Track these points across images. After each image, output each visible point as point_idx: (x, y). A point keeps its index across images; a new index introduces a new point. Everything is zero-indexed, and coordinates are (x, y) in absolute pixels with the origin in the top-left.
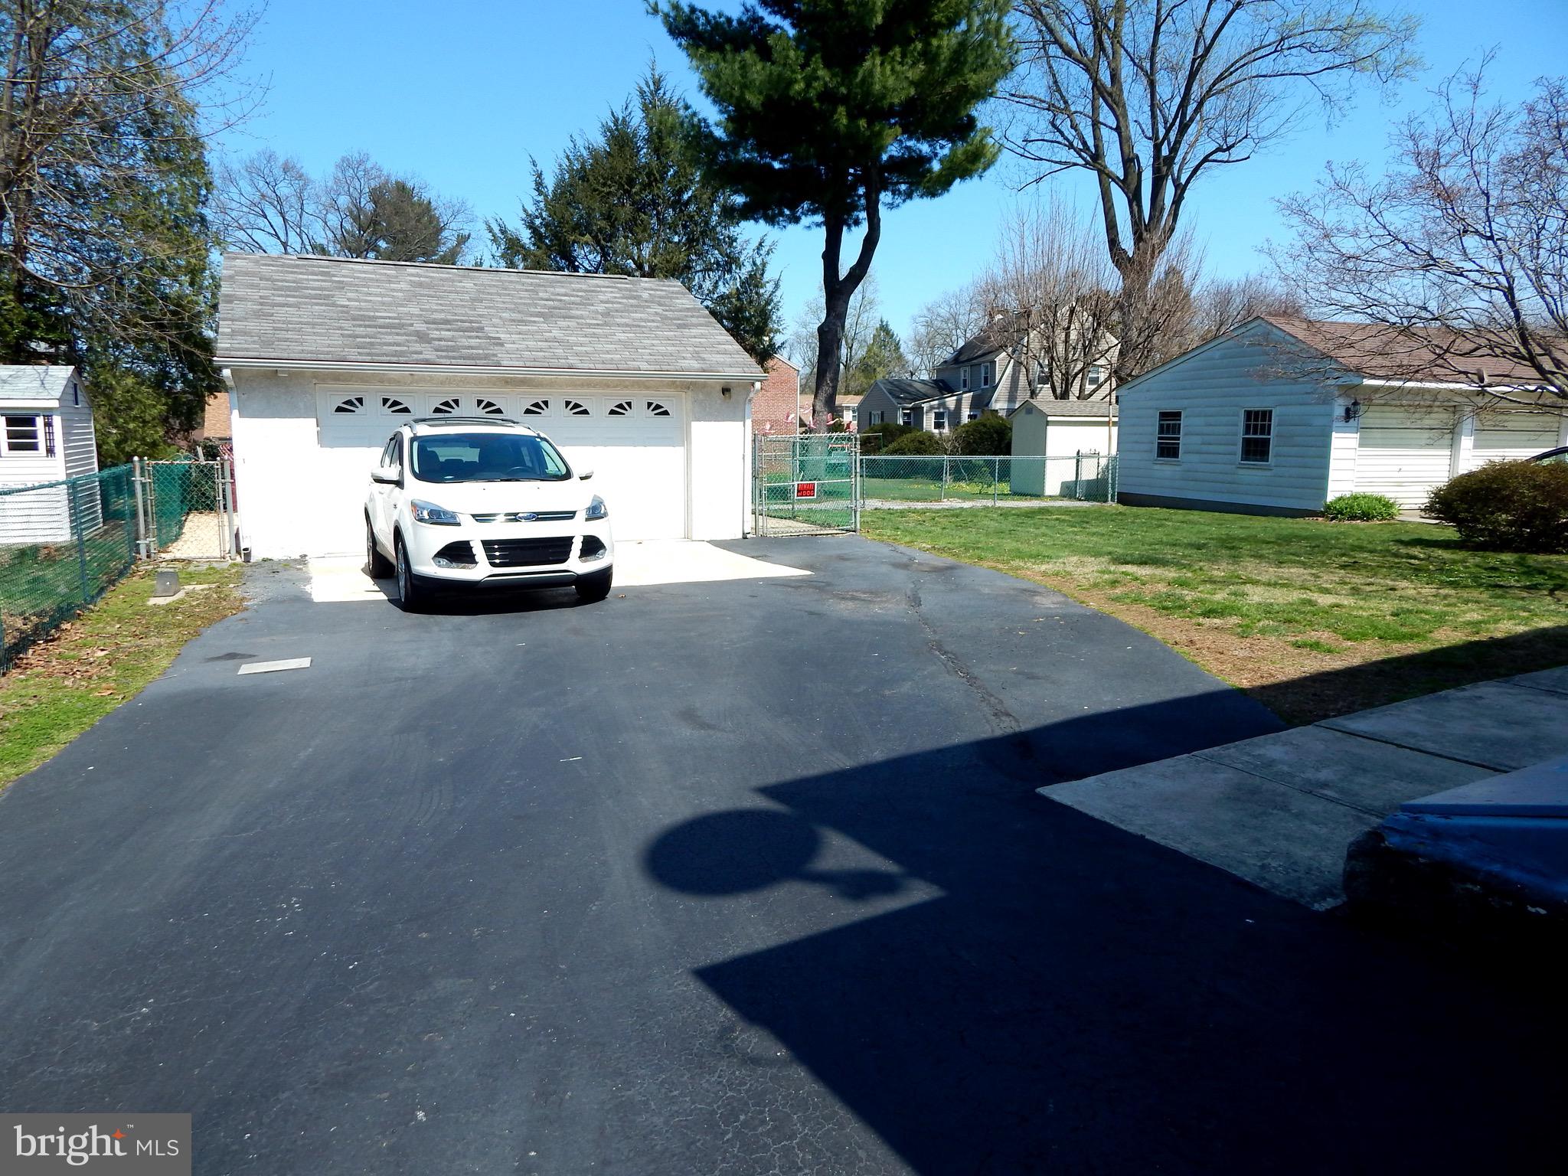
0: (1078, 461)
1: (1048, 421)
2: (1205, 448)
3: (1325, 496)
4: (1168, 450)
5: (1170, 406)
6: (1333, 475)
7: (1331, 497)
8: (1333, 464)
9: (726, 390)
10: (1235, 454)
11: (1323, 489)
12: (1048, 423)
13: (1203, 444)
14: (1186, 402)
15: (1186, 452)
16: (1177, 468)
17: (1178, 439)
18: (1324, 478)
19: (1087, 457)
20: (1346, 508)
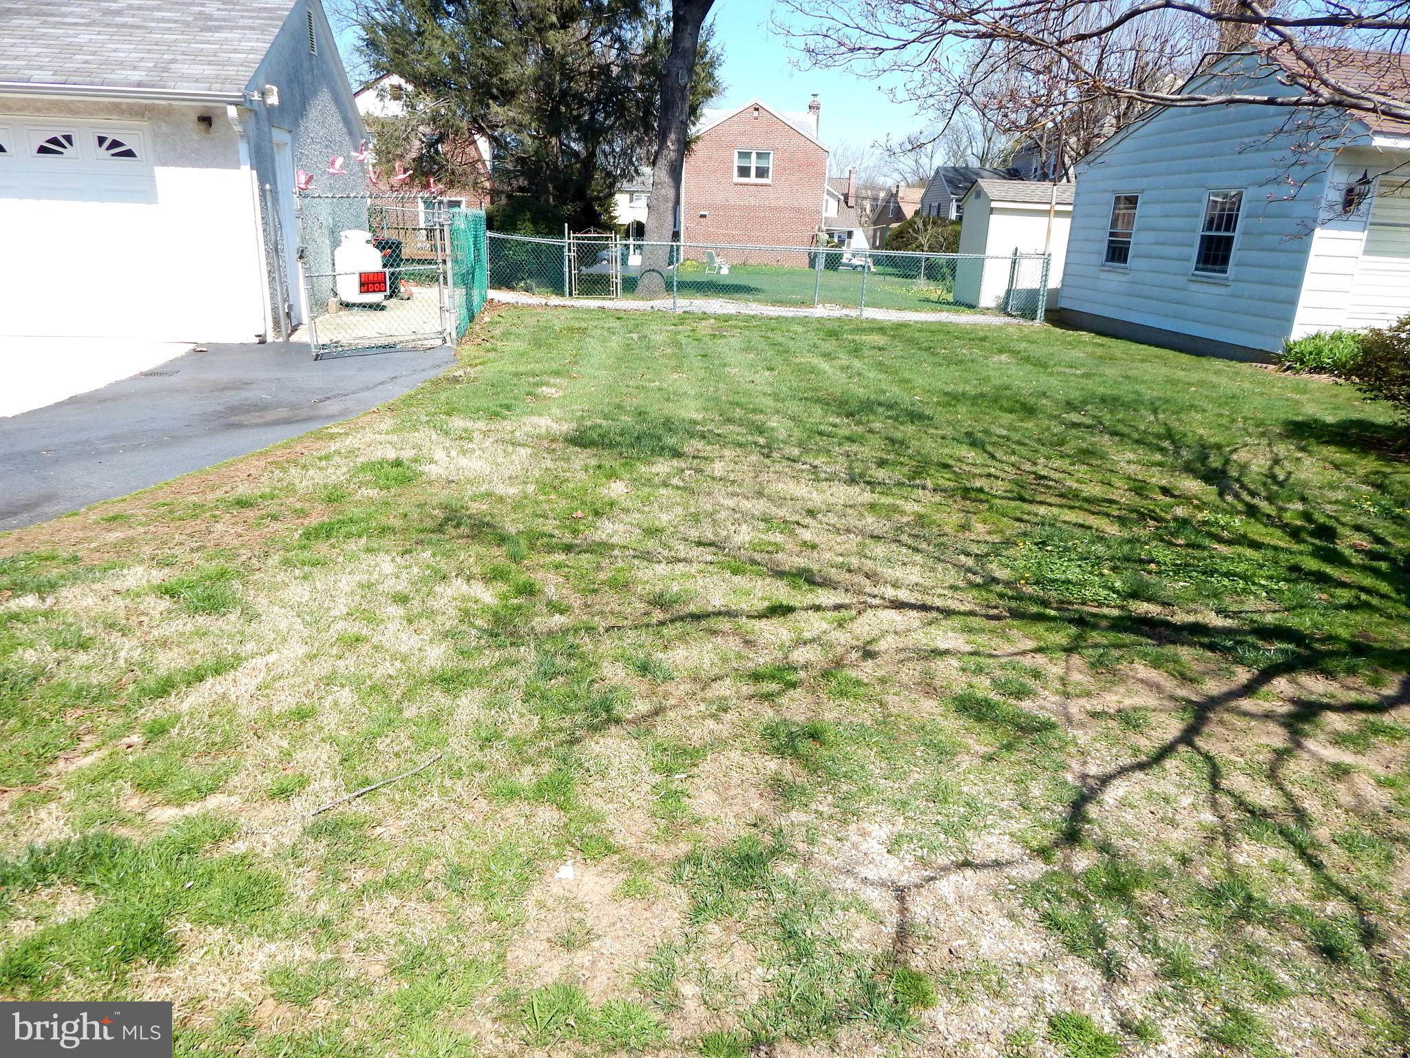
0: (1014, 263)
1: (992, 209)
2: (1159, 250)
3: (1287, 330)
4: (1117, 252)
5: (1127, 188)
6: (1306, 298)
7: (1298, 333)
8: (1309, 281)
9: (206, 120)
10: (1188, 260)
11: (1287, 320)
12: (992, 210)
13: (1156, 243)
14: (1144, 182)
15: (1135, 256)
16: (1125, 278)
17: (1130, 235)
18: (1292, 302)
19: (1028, 256)
20: (1311, 353)
